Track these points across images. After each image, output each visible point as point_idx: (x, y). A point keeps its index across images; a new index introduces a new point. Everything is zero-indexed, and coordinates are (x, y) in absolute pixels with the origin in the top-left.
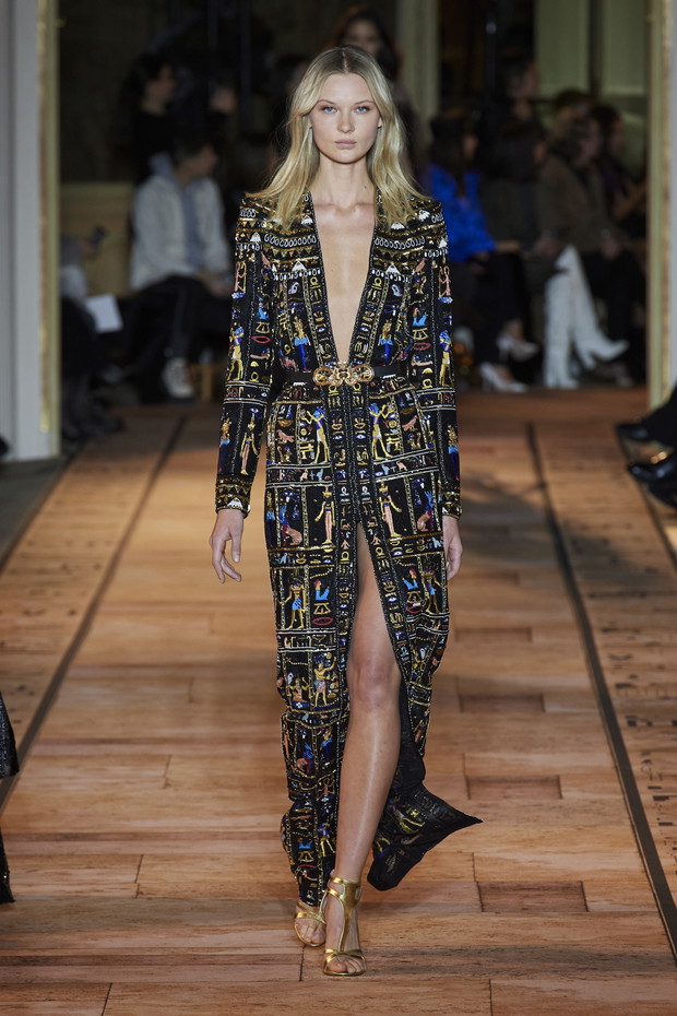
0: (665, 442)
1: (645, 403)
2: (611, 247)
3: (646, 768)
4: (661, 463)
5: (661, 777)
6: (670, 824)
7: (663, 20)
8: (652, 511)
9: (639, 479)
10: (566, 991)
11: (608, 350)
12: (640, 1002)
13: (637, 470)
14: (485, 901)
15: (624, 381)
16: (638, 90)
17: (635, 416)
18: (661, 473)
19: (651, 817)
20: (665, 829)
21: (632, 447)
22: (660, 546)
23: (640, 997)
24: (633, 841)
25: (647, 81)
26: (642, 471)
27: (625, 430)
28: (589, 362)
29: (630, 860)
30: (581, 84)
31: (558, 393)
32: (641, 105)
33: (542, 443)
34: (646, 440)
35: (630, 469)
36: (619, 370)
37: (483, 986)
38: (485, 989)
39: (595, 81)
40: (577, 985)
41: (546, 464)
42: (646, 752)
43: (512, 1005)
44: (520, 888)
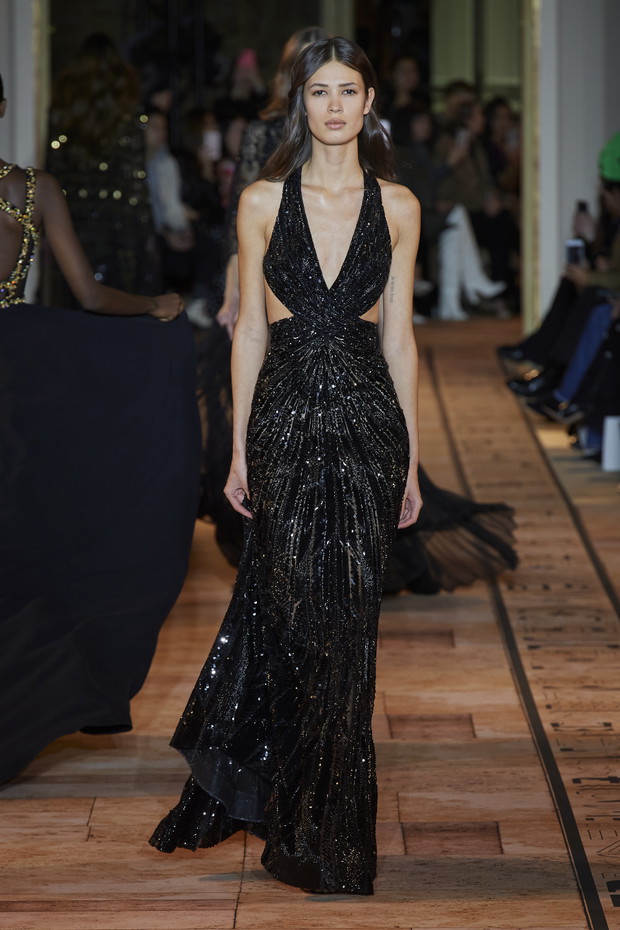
0: (536, 361)
1: (519, 330)
2: (493, 206)
3: (522, 622)
4: (534, 380)
5: (534, 630)
6: (540, 668)
7: (532, 25)
8: (527, 419)
9: (517, 392)
10: (458, 801)
11: (490, 289)
12: (520, 810)
13: (515, 385)
14: (394, 730)
15: (504, 314)
16: (513, 81)
17: (513, 340)
18: (533, 387)
19: (526, 662)
20: (538, 672)
21: (510, 365)
22: (532, 446)
23: (518, 806)
24: (511, 681)
25: (520, 73)
26: (518, 385)
27: (505, 351)
28: (473, 298)
29: (510, 697)
30: (468, 77)
31: (450, 324)
32: (517, 92)
33: (439, 364)
34: (521, 360)
35: (508, 384)
36: (499, 306)
37: (392, 798)
38: (394, 800)
39: (479, 74)
40: (468, 796)
41: (442, 380)
42: (522, 610)
43: (415, 813)
44: (422, 719)
